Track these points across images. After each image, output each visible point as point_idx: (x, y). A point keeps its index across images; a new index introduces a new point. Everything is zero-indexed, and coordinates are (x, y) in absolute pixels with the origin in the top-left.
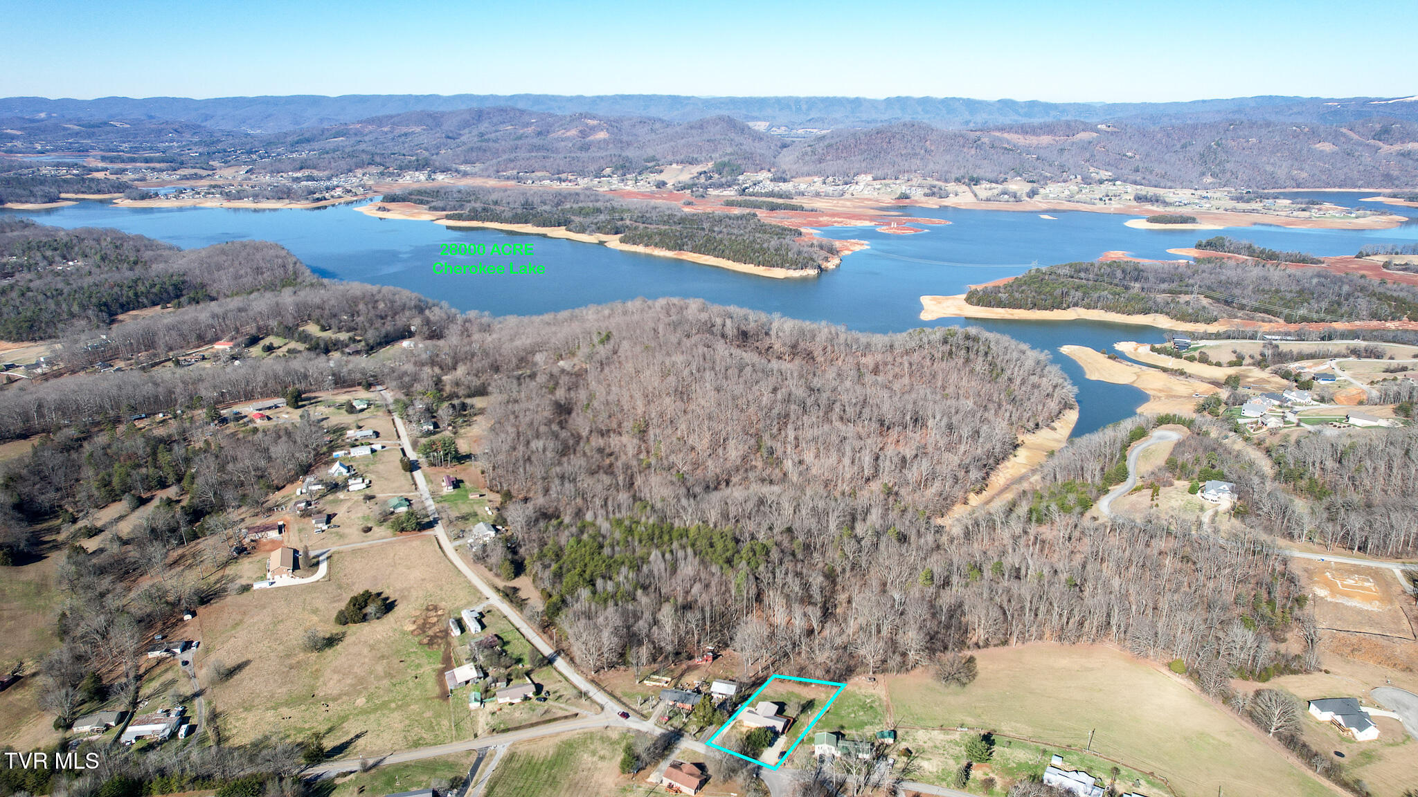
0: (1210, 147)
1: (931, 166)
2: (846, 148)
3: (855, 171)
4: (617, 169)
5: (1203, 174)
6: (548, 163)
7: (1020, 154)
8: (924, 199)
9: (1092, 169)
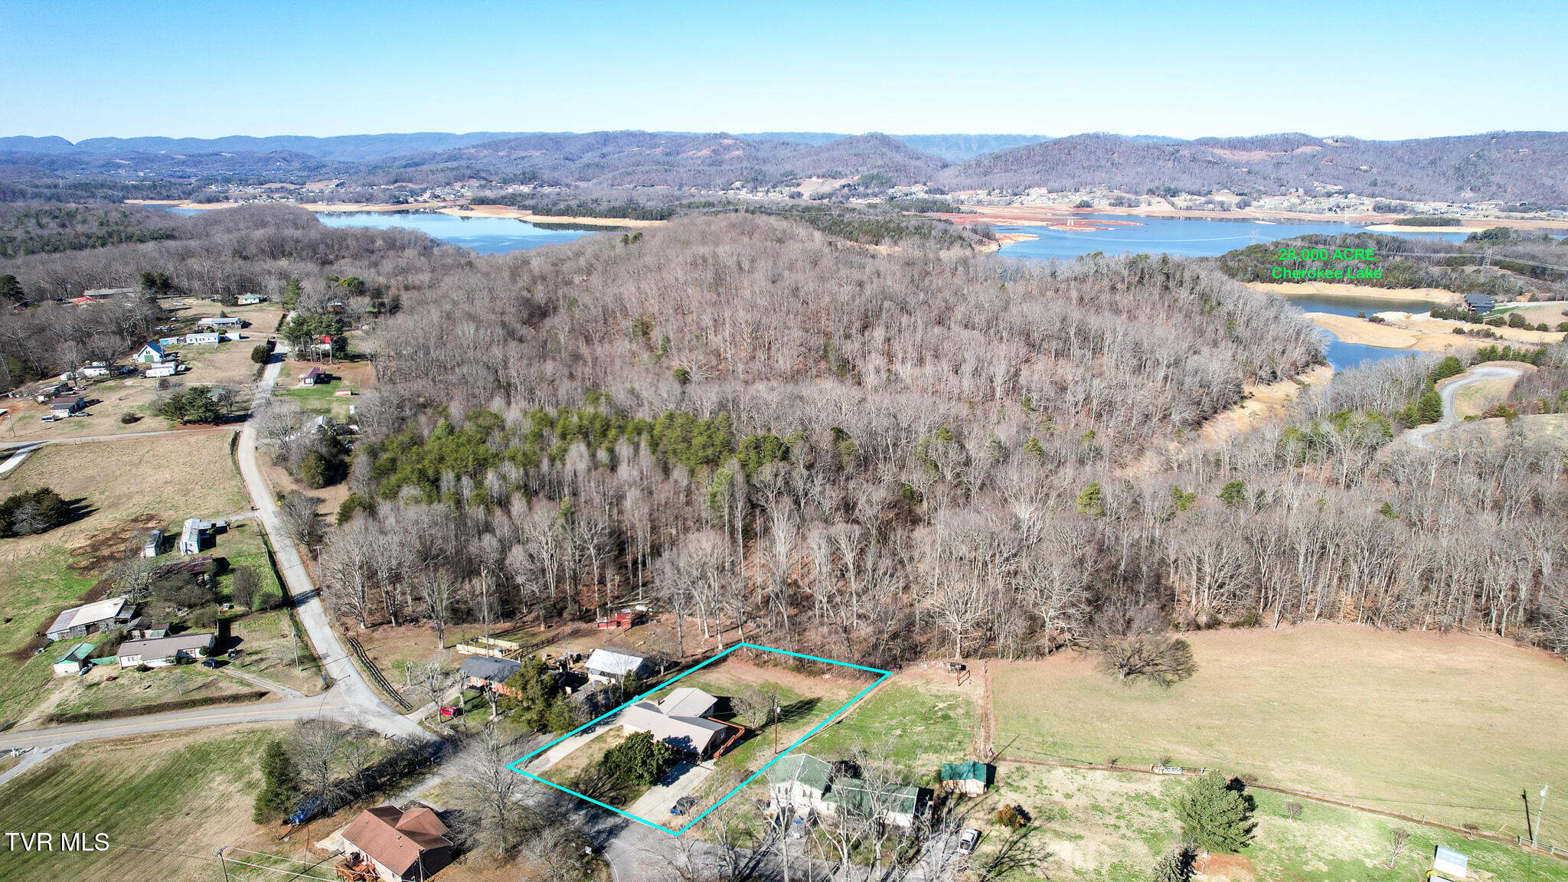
0: (1468, 159)
1: (1119, 178)
2: (1016, 160)
3: (1026, 183)
4: (747, 182)
5: (1460, 188)
6: (669, 177)
7: (1228, 167)
8: (1109, 208)
9: (1316, 184)
